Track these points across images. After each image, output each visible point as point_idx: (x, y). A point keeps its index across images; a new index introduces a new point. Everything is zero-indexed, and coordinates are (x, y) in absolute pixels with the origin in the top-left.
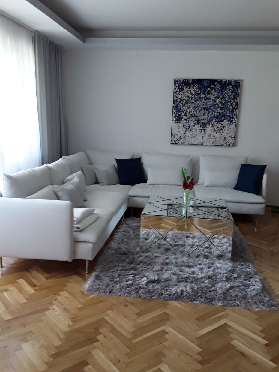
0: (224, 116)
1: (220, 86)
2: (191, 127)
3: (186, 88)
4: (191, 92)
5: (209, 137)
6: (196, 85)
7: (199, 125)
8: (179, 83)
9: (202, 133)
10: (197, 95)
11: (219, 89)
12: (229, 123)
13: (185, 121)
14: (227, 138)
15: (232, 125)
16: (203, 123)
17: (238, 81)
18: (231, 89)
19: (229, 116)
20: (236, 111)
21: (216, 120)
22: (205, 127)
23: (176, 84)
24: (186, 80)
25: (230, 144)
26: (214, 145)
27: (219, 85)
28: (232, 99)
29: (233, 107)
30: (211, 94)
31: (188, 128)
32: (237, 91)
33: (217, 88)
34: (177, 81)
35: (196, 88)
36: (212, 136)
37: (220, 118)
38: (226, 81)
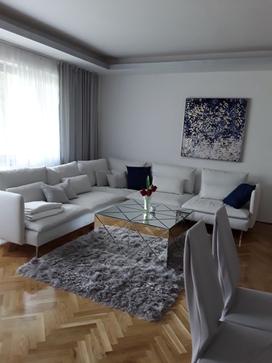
0: (230, 132)
1: (228, 105)
2: (199, 142)
3: (196, 106)
4: (201, 110)
5: (216, 152)
6: (205, 104)
7: (207, 141)
8: (190, 101)
9: (210, 148)
10: (206, 112)
11: (227, 107)
12: (236, 139)
13: (194, 136)
14: (233, 154)
15: (238, 141)
16: (210, 139)
17: (245, 100)
18: (239, 108)
19: (236, 133)
20: (242, 128)
21: (223, 136)
22: (212, 143)
23: (187, 103)
24: (196, 99)
25: (236, 159)
26: (220, 159)
27: (226, 103)
28: (240, 117)
29: (240, 124)
30: (219, 112)
31: (197, 143)
32: (244, 109)
33: (225, 106)
34: (189, 100)
35: (205, 107)
36: (218, 151)
37: (226, 134)
38: (234, 100)
